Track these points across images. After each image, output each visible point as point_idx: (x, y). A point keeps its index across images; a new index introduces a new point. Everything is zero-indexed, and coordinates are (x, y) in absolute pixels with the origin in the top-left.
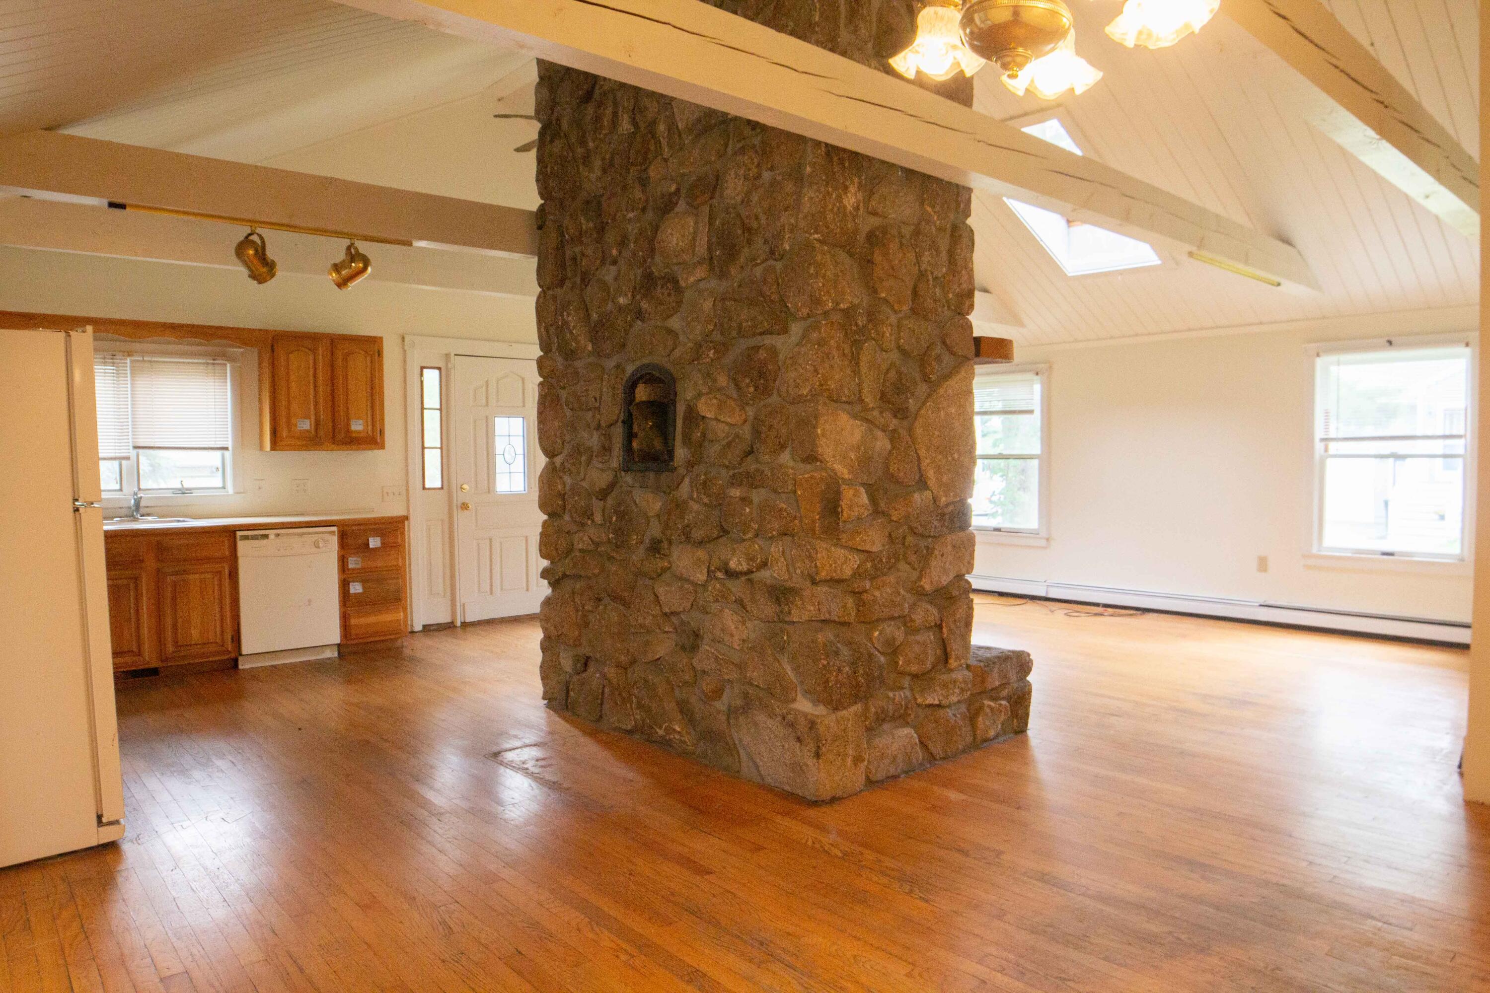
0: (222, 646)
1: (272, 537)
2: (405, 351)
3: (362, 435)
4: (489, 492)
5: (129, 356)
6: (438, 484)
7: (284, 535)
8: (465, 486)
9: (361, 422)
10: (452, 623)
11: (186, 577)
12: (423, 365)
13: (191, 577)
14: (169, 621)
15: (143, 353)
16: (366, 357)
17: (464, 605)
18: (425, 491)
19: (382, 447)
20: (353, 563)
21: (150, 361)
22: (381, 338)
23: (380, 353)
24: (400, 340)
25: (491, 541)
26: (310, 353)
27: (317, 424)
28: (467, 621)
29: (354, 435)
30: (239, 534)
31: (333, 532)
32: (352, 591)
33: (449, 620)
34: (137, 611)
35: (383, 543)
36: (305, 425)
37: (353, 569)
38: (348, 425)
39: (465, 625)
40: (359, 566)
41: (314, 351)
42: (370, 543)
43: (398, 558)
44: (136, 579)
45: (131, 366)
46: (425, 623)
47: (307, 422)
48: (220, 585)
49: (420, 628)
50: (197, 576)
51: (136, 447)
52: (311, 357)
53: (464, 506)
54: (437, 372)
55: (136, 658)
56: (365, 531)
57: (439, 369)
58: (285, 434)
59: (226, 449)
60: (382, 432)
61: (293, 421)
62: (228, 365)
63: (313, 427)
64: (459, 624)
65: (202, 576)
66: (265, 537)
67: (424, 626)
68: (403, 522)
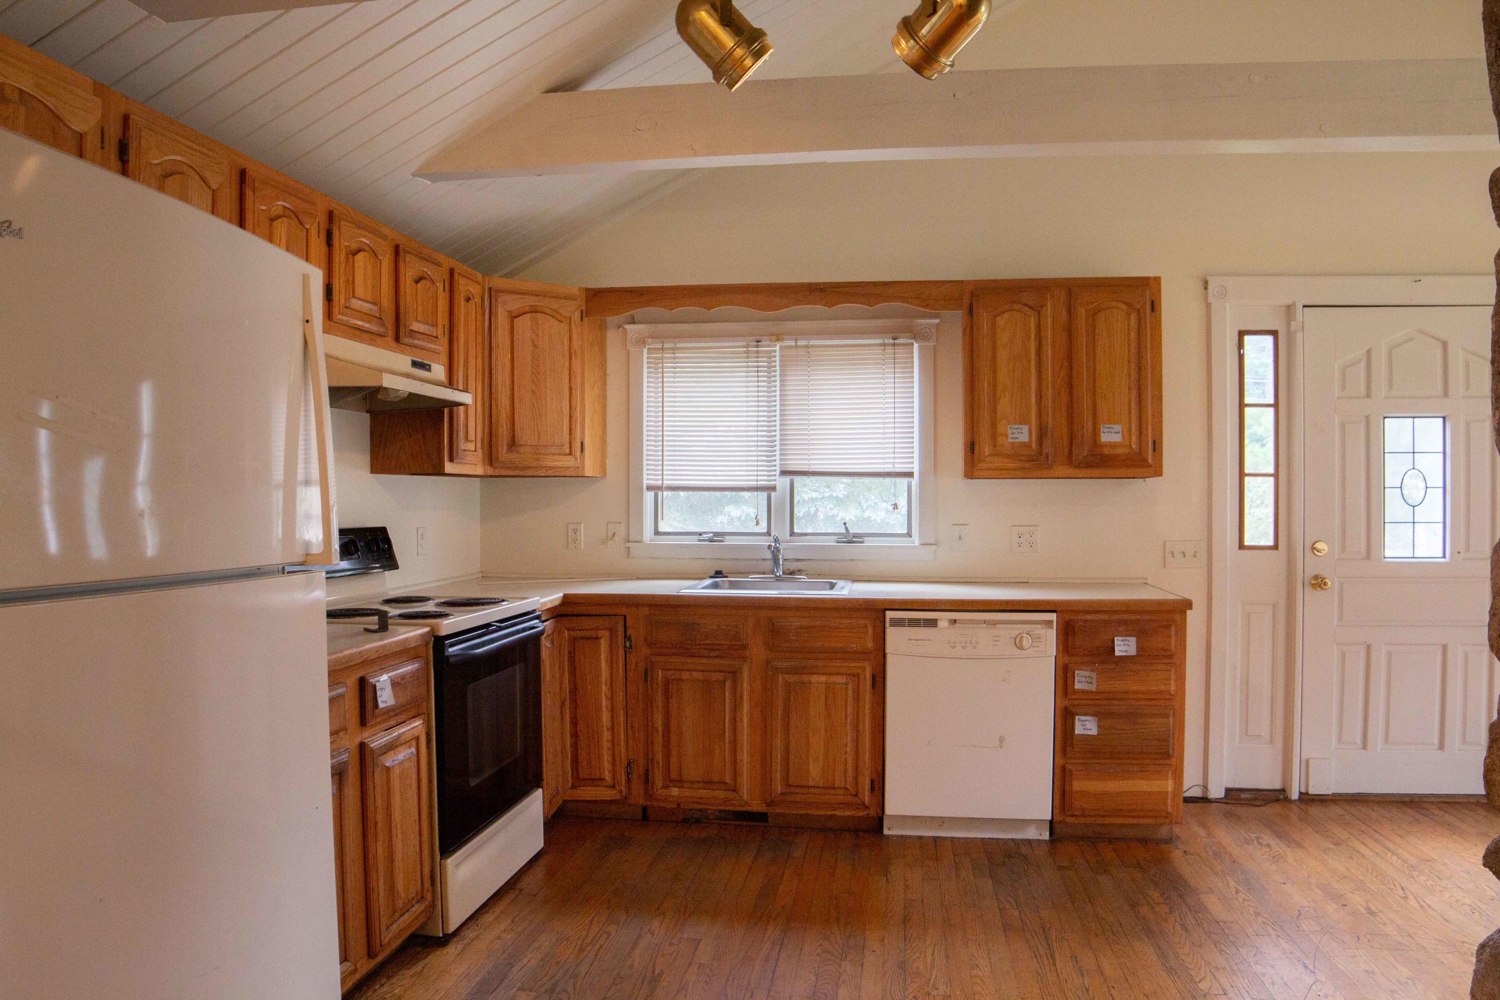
0: (856, 795)
1: (943, 624)
2: (1208, 306)
3: (1119, 451)
4: (1368, 556)
5: (778, 340)
6: (1268, 540)
7: (964, 622)
8: (1319, 546)
9: (1118, 428)
10: (1283, 790)
11: (805, 678)
12: (1243, 328)
13: (815, 678)
14: (778, 743)
15: (797, 335)
16: (1129, 314)
17: (1307, 761)
18: (1242, 551)
19: (1158, 472)
20: (1083, 680)
21: (807, 347)
22: (1157, 280)
23: (1155, 306)
24: (1200, 284)
25: (1368, 648)
26: (1029, 311)
27: (1042, 433)
28: (1312, 791)
29: (1106, 451)
30: (890, 614)
31: (1050, 622)
32: (1079, 730)
33: (1278, 786)
34: (734, 721)
35: (1139, 648)
36: (1021, 434)
37: (1083, 692)
38: (1096, 433)
39: (1307, 799)
40: (1093, 688)
41: (1038, 310)
42: (1117, 649)
43: (1168, 679)
44: (734, 674)
45: (780, 356)
46: (1231, 785)
47: (1025, 429)
48: (857, 693)
49: (1221, 794)
50: (823, 679)
51: (784, 473)
52: (1033, 320)
53: (1319, 583)
54: (1268, 340)
55: (731, 795)
56: (1107, 623)
57: (1274, 333)
58: (987, 451)
59: (910, 475)
60: (1157, 446)
61: (1001, 428)
62: (916, 346)
63: (1034, 438)
64: (1295, 796)
65: (833, 679)
66: (933, 623)
67: (1228, 791)
68: (1183, 613)
